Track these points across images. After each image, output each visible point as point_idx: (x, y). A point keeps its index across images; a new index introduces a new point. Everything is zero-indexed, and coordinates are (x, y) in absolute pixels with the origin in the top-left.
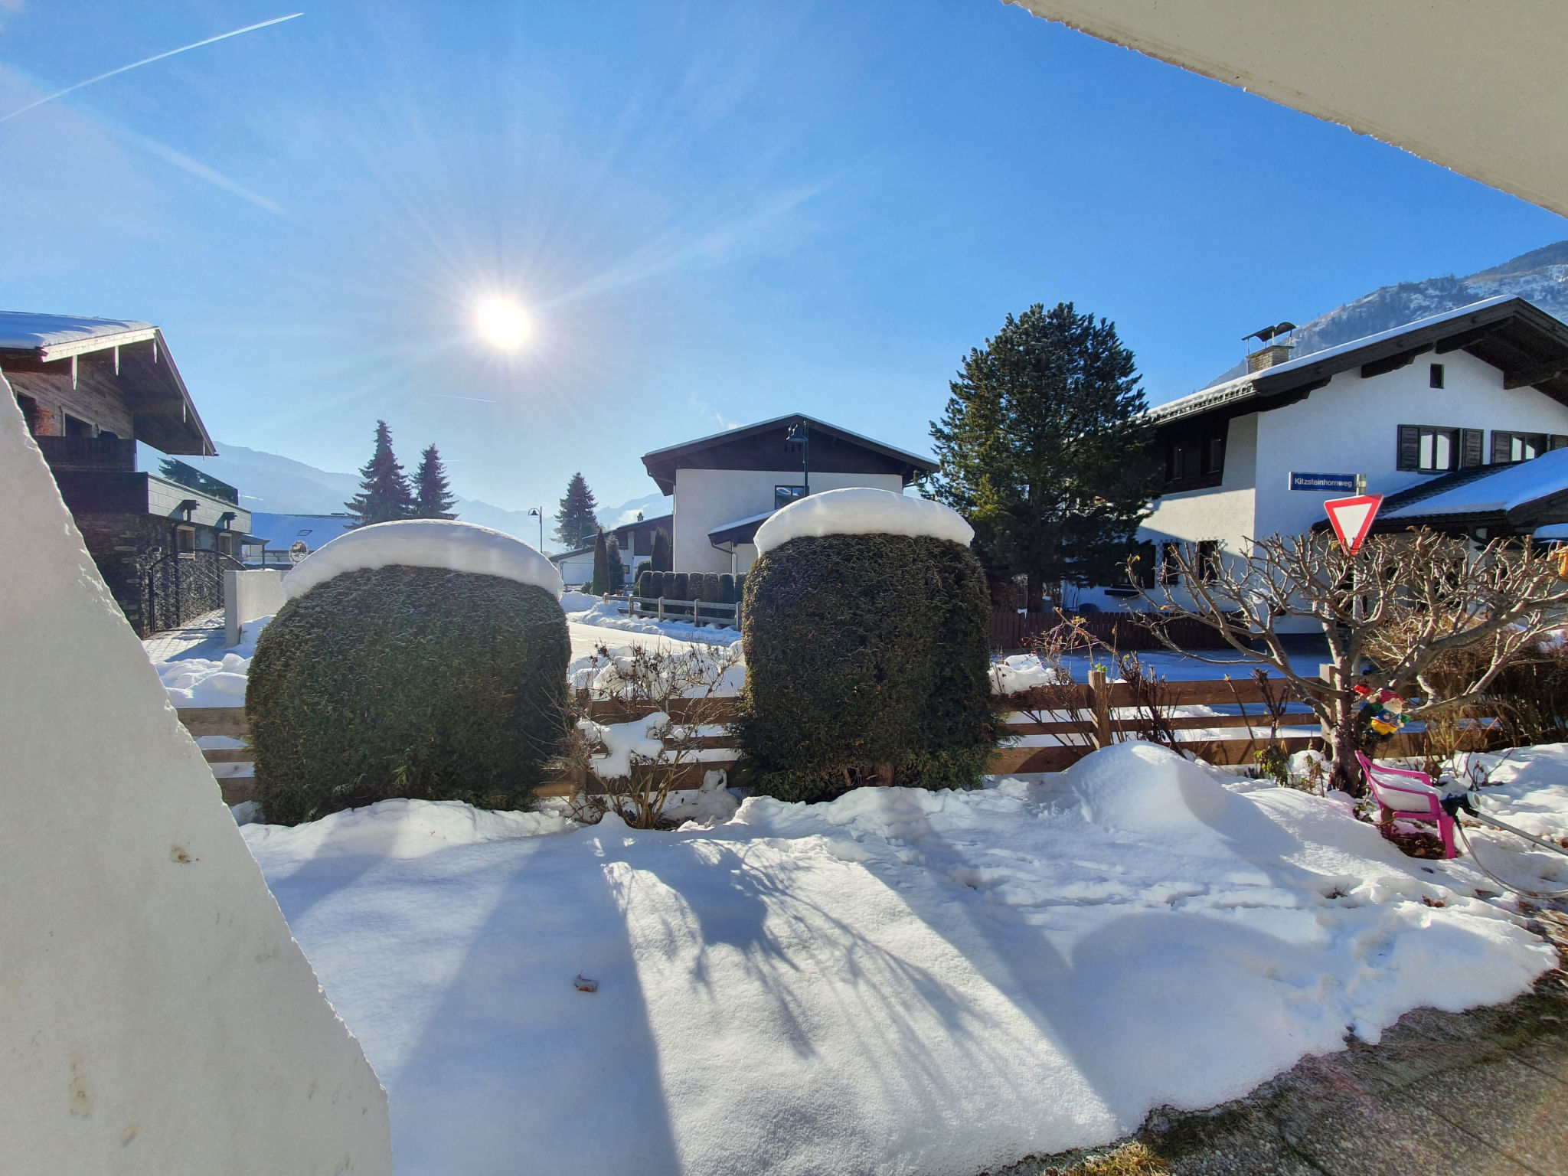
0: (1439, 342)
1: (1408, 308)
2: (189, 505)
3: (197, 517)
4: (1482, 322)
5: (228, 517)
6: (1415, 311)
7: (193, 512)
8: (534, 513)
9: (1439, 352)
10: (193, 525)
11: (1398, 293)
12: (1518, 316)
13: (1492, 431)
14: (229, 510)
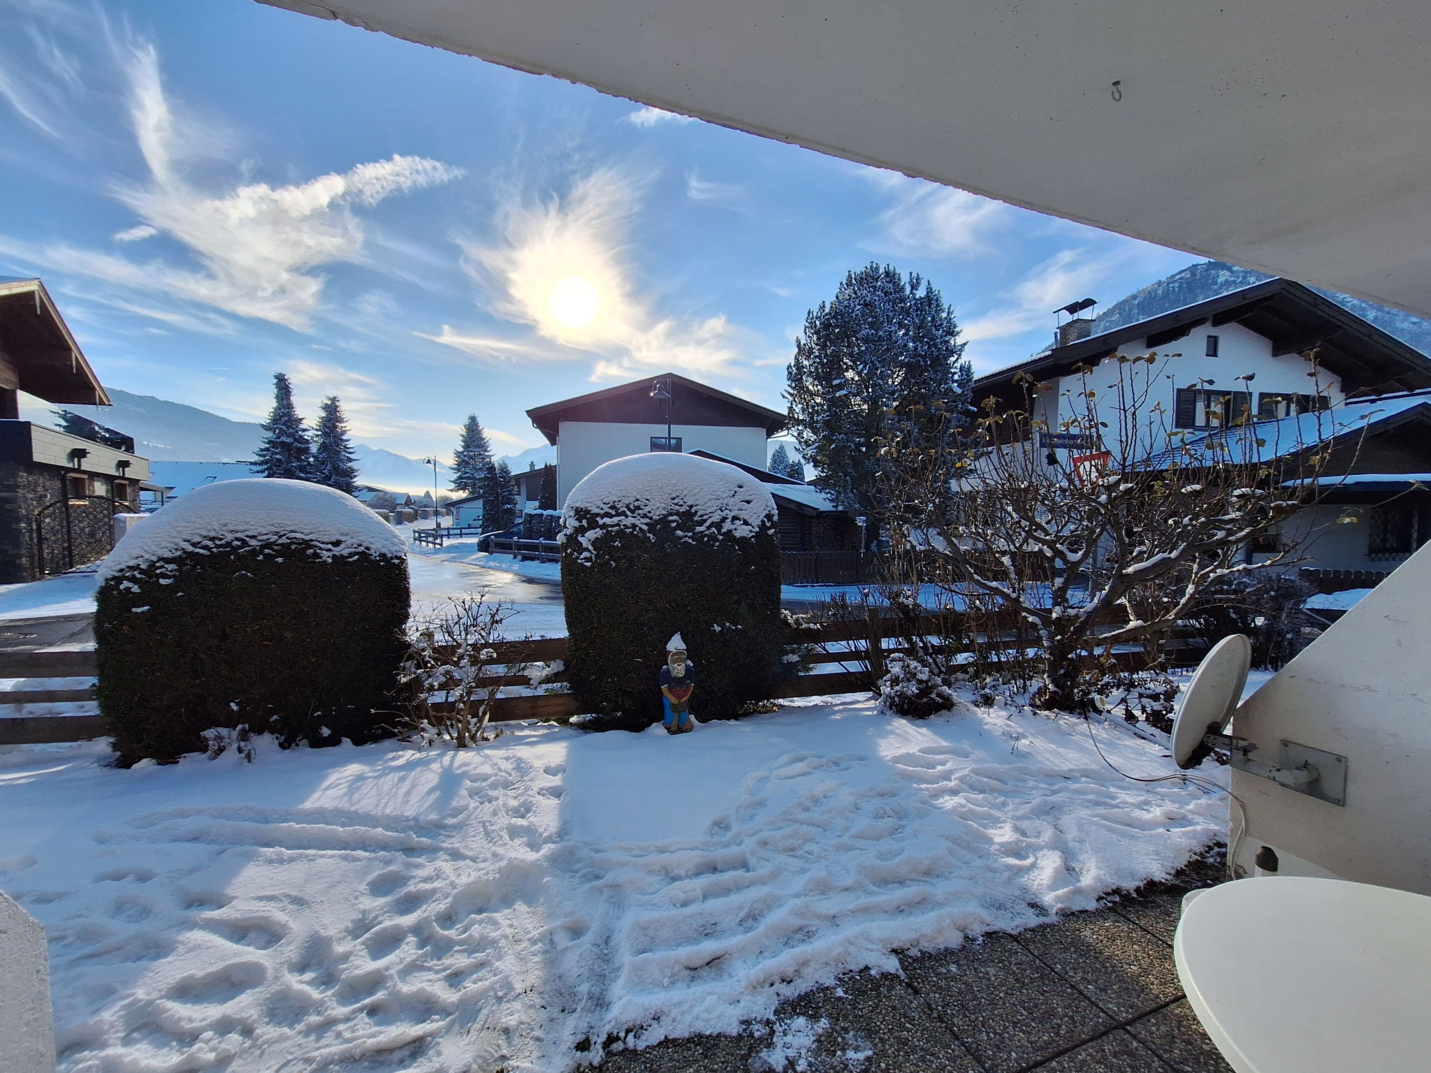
0: (1215, 316)
1: (1215, 283)
2: (79, 454)
3: (86, 465)
4: (1251, 298)
5: (123, 464)
6: (1222, 285)
7: (83, 460)
8: (429, 462)
9: (1215, 324)
10: (85, 472)
11: (1207, 270)
12: (1284, 292)
13: (1260, 394)
14: (125, 457)
